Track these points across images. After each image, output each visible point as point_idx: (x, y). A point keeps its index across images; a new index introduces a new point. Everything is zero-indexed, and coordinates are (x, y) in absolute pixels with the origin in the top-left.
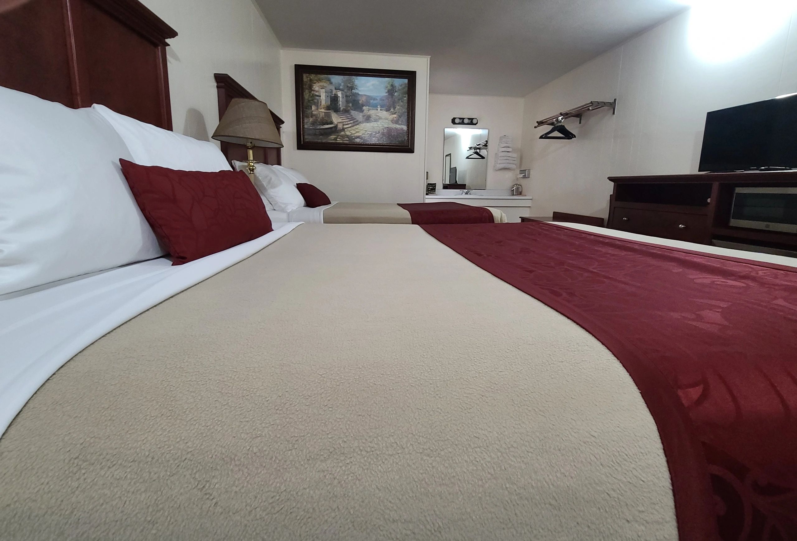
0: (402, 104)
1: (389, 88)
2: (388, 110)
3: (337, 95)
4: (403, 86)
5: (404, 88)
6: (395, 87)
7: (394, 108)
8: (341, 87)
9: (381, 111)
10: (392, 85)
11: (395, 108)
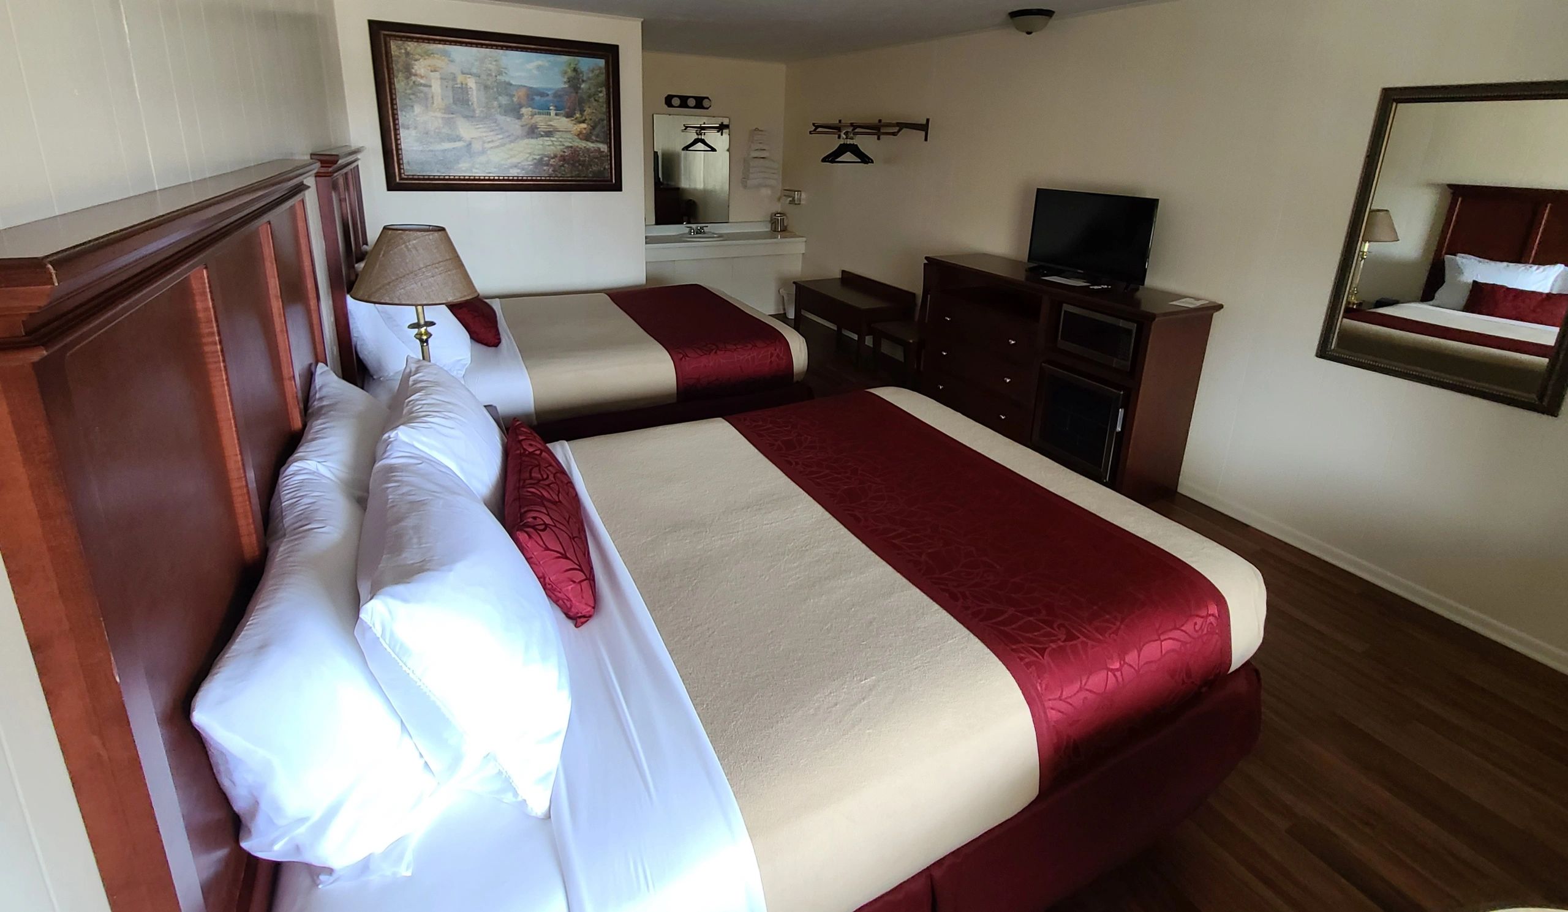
0: (595, 104)
1: (570, 73)
2: (568, 116)
3: (466, 84)
4: (597, 72)
5: (598, 76)
6: (582, 73)
7: (582, 111)
8: (474, 70)
9: (558, 117)
10: (575, 70)
11: (585, 111)
